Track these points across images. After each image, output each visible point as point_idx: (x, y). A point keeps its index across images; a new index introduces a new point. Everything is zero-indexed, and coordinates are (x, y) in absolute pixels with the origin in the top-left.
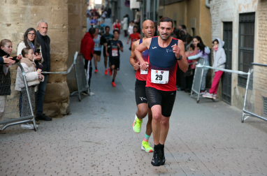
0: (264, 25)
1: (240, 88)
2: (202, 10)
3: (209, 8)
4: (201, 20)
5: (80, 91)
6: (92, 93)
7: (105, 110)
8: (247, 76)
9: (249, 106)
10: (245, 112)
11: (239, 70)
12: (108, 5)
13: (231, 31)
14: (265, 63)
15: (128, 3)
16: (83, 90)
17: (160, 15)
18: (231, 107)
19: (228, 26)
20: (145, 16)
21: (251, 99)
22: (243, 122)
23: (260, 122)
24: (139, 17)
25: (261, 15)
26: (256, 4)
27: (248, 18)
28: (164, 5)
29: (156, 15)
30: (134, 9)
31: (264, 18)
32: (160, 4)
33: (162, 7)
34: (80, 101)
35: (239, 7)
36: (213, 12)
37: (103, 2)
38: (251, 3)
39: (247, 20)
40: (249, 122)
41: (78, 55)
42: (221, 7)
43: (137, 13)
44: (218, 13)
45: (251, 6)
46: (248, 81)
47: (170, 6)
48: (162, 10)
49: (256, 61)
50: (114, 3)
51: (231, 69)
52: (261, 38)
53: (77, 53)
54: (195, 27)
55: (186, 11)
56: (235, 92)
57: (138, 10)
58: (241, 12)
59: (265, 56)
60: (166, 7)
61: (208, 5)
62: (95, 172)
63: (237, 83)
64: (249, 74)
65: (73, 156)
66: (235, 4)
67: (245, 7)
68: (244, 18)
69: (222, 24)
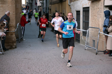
0: (93, 12)
1: (84, 36)
2: (67, 6)
3: (70, 5)
4: (67, 10)
5: (20, 38)
6: (24, 39)
7: (30, 46)
8: (87, 32)
9: (87, 44)
10: (86, 46)
11: (83, 29)
12: (28, 5)
13: (80, 14)
14: (93, 27)
15: (36, 4)
16: (21, 38)
17: (50, 8)
18: (80, 44)
19: (78, 12)
20: (43, 9)
21: (88, 41)
22: (85, 50)
23: (92, 50)
24: (41, 9)
25: (92, 8)
26: (90, 4)
27: (86, 9)
28: (51, 4)
29: (48, 8)
30: (39, 6)
31: (93, 9)
32: (50, 4)
33: (51, 5)
34: (20, 42)
35: (83, 5)
36: (72, 7)
37: (26, 3)
38: (88, 3)
39: (86, 10)
40: (88, 50)
41: (19, 24)
42: (75, 5)
43: (40, 8)
44: (74, 7)
45: (88, 4)
46: (87, 34)
47: (54, 5)
48: (51, 6)
49: (90, 26)
50: (30, 4)
51: (80, 29)
52: (92, 17)
53: (18, 23)
54: (64, 13)
55: (60, 7)
56: (81, 38)
57: (40, 6)
58: (84, 7)
59: (93, 24)
60: (52, 5)
61: (69, 4)
62: (29, 70)
63: (82, 35)
64: (87, 31)
65: (20, 64)
66: (81, 4)
67: (85, 5)
68: (85, 9)
69: (76, 12)
